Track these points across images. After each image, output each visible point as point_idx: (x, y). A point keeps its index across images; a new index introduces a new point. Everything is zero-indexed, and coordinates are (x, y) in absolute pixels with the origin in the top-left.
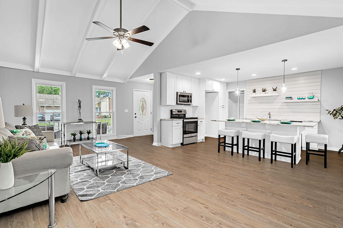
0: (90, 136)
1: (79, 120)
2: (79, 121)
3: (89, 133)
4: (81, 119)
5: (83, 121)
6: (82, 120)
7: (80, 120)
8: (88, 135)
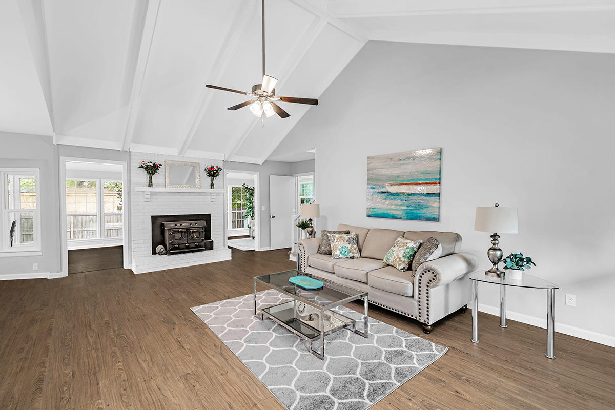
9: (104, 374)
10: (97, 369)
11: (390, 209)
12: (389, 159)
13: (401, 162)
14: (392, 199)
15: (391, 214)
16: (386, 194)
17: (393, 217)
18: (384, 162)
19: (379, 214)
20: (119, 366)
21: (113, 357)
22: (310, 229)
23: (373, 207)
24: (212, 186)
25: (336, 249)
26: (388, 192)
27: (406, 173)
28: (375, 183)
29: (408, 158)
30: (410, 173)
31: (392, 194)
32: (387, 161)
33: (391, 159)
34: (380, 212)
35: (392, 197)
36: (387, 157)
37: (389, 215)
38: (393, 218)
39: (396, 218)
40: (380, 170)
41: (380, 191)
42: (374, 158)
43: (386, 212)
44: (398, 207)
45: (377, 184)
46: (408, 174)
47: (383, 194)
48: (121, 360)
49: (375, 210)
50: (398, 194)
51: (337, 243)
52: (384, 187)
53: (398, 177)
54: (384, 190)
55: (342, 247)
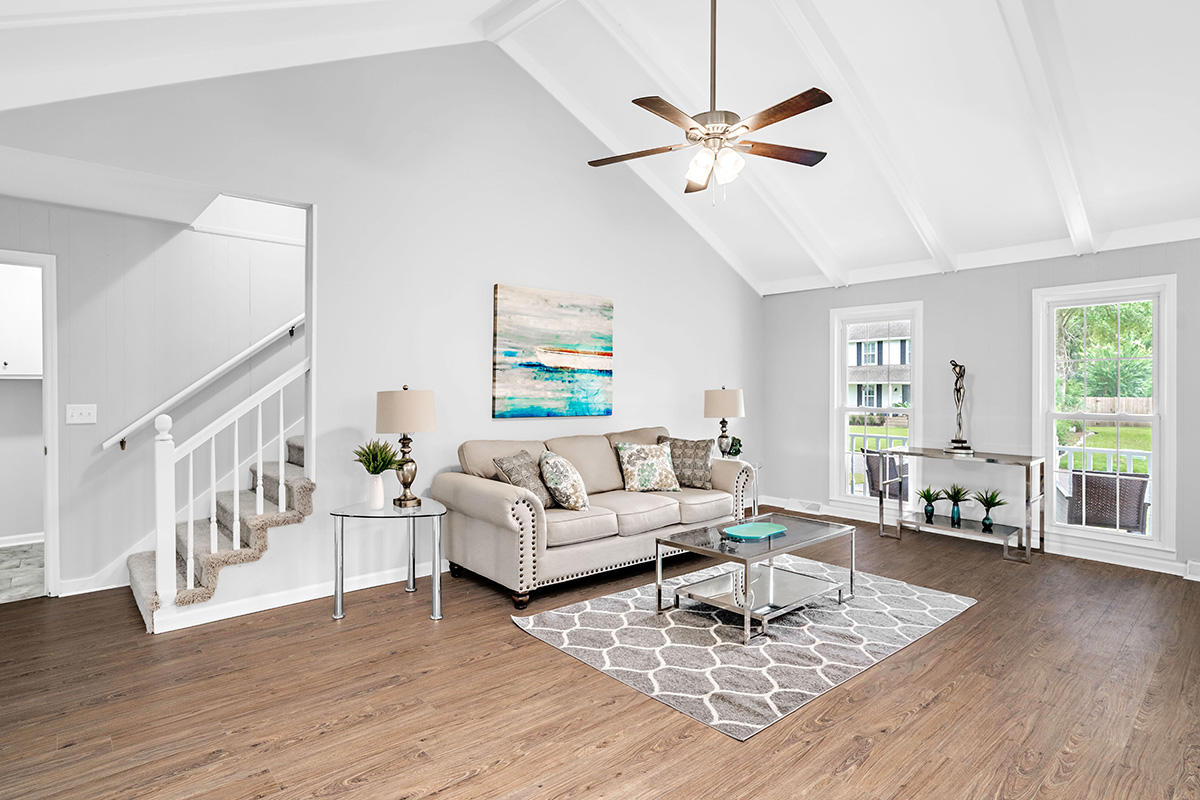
0: (997, 515)
1: (953, 441)
2: (955, 448)
3: (989, 503)
4: (964, 439)
5: (969, 448)
6: (965, 442)
7: (960, 444)
8: (988, 511)
9: (1109, 754)
10: (1116, 771)
11: (543, 399)
12: (541, 299)
13: (563, 311)
14: (546, 379)
15: (545, 408)
16: (536, 369)
18: (533, 304)
19: (522, 410)
20: (1072, 748)
21: (1067, 770)
22: (407, 467)
23: (510, 395)
26: (540, 365)
27: (571, 332)
28: (514, 345)
29: (573, 306)
30: (576, 333)
31: (548, 370)
32: (538, 303)
33: (546, 301)
34: (525, 405)
35: (547, 375)
36: (539, 295)
37: (542, 411)
38: (548, 416)
39: (555, 415)
40: (525, 317)
41: (524, 361)
42: (513, 291)
43: (536, 404)
44: (557, 394)
45: (520, 345)
46: (573, 334)
47: (531, 369)
48: (1059, 754)
49: (516, 402)
50: (556, 370)
52: (532, 353)
53: (557, 337)
54: (533, 360)
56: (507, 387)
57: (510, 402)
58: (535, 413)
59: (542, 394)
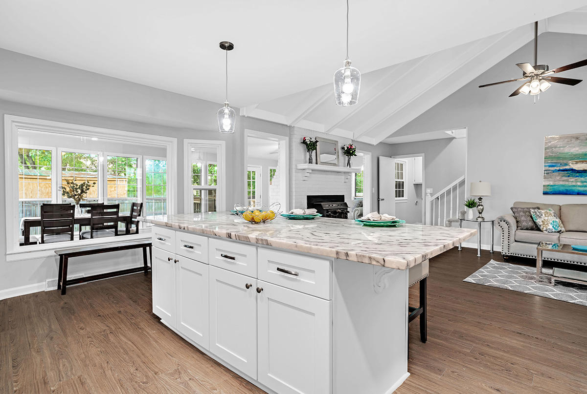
11: (574, 186)
12: (574, 138)
16: (570, 172)
17: (579, 194)
22: (480, 207)
24: (349, 164)
25: (548, 224)
34: (562, 189)
36: (572, 136)
45: (559, 161)
51: (546, 218)
54: (567, 167)
55: (553, 221)
56: (550, 181)
57: (551, 187)
58: (568, 193)
59: (574, 184)
